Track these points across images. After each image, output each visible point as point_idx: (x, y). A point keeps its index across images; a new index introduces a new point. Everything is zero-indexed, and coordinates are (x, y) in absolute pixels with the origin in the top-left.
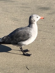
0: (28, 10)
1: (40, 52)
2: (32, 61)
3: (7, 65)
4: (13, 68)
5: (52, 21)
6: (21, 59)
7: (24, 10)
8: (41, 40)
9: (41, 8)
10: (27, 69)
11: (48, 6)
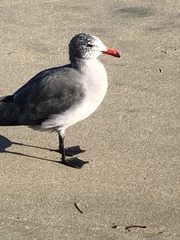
0: (82, 17)
1: (118, 156)
2: (94, 183)
3: (12, 196)
4: (29, 207)
5: (160, 54)
6: (56, 179)
7: (66, 17)
8: (124, 117)
9: (124, 10)
10: (76, 212)
11: (145, 5)
